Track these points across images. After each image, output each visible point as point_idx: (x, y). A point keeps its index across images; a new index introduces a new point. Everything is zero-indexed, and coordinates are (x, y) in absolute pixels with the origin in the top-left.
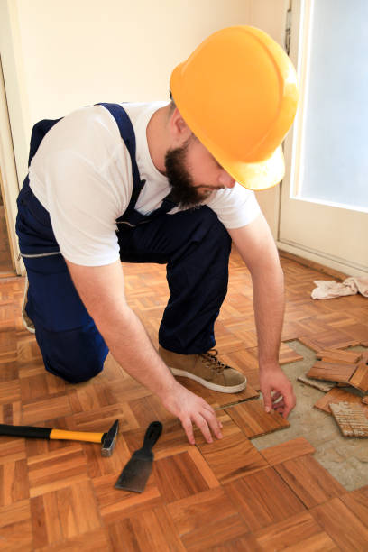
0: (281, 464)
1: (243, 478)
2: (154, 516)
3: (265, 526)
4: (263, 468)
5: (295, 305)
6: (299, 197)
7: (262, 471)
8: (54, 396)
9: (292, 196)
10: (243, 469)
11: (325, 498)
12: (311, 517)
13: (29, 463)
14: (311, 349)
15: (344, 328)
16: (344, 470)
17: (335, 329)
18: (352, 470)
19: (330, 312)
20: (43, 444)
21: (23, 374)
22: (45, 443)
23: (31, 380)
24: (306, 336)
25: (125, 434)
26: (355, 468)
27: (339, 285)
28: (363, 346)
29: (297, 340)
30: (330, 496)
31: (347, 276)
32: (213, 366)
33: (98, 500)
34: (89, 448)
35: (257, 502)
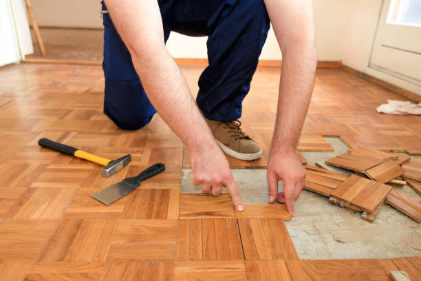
0: (248, 220)
1: (202, 219)
2: (104, 224)
3: (192, 260)
4: (227, 217)
5: (355, 114)
10: (208, 214)
11: (269, 257)
12: (244, 267)
13: (48, 167)
14: (348, 146)
15: (396, 137)
17: (386, 136)
19: (389, 123)
20: (69, 159)
21: (94, 118)
22: (70, 159)
23: (96, 123)
24: (349, 135)
25: (132, 167)
26: (325, 243)
28: (407, 153)
29: (338, 137)
32: (233, 133)
33: (73, 201)
34: (97, 169)
35: (200, 240)
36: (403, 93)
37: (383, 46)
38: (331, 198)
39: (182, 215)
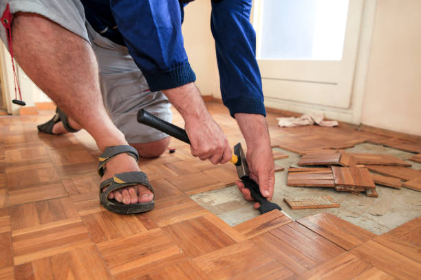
1: (268, 232)
2: (179, 270)
7: (286, 224)
10: (266, 225)
11: (360, 242)
13: (13, 235)
14: (292, 151)
15: (312, 140)
16: (363, 222)
17: (306, 141)
18: (370, 221)
21: (10, 170)
26: (373, 220)
27: (298, 119)
30: (363, 240)
33: (105, 261)
38: (338, 187)
39: (247, 235)
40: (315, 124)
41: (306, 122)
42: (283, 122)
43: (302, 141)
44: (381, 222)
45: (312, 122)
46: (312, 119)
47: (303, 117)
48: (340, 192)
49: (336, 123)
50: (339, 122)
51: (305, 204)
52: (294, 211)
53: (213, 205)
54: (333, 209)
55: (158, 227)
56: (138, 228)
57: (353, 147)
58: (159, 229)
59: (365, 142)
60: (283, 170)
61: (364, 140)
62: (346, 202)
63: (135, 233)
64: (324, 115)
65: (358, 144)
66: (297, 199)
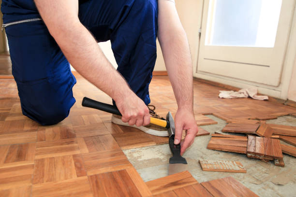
0: (208, 182)
1: (173, 191)
6: (211, 44)
7: (191, 185)
8: (27, 131)
9: (206, 44)
10: (174, 184)
16: (263, 190)
17: (237, 111)
18: (270, 190)
19: (232, 104)
21: (9, 119)
23: (13, 122)
24: (217, 113)
26: (272, 189)
27: (236, 92)
29: (212, 114)
31: (240, 89)
36: (224, 87)
37: (205, 59)
38: (249, 155)
39: (153, 191)
40: (249, 97)
41: (242, 96)
42: (224, 94)
43: (234, 110)
44: (280, 192)
45: (247, 95)
46: (247, 93)
47: (240, 91)
48: (251, 158)
49: (266, 98)
50: (269, 97)
51: (215, 167)
52: (204, 172)
53: (139, 160)
54: (239, 174)
55: (86, 175)
56: (71, 174)
57: (276, 118)
58: (85, 177)
59: (288, 115)
60: (208, 134)
61: (287, 113)
62: (254, 169)
63: (66, 179)
64: (258, 90)
65: (281, 116)
66: (209, 162)
